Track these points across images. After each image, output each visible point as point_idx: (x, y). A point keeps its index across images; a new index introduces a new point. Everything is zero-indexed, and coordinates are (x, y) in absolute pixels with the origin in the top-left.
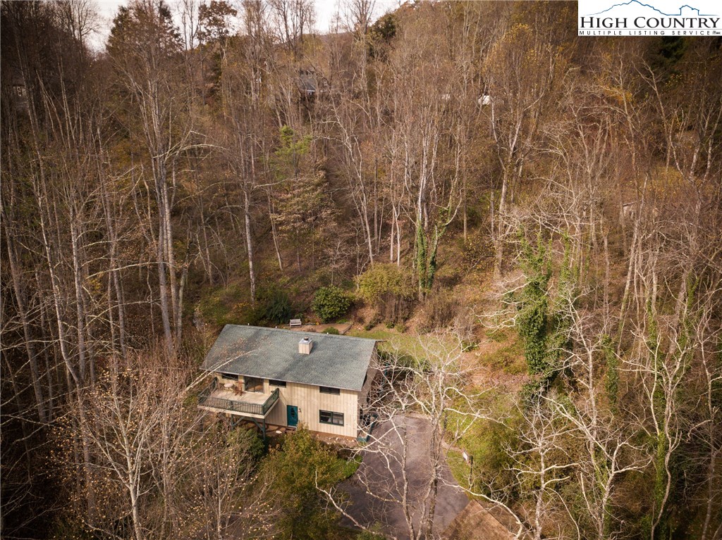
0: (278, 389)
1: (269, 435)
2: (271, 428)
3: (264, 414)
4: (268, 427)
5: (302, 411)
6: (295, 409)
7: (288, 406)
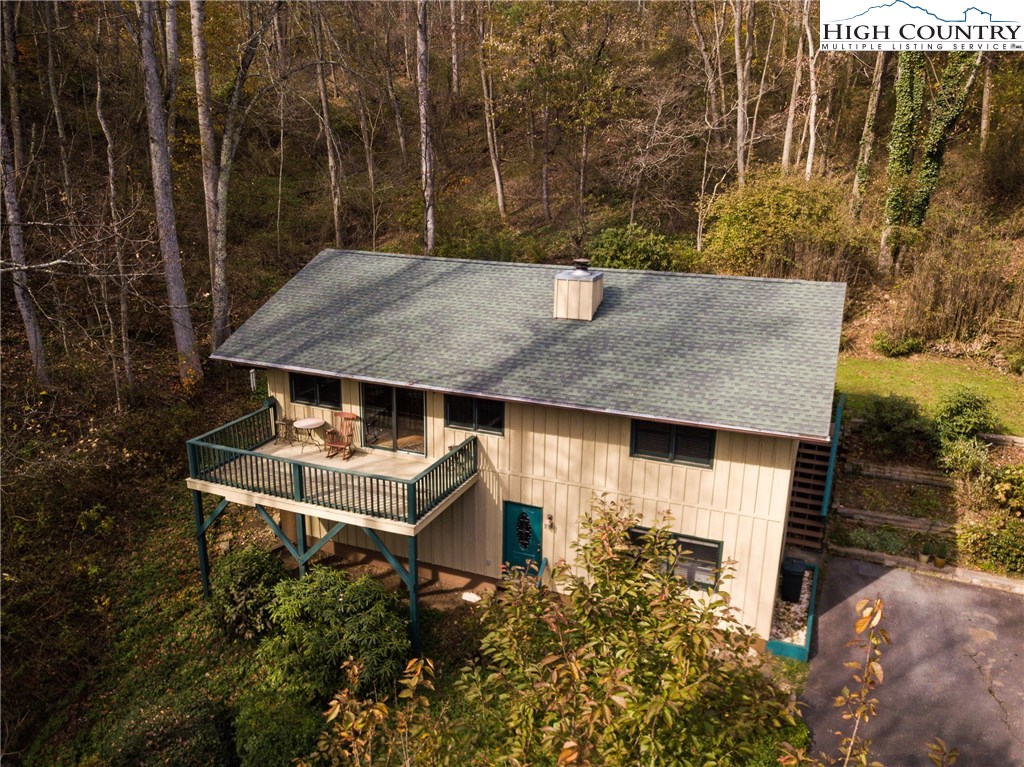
0: (475, 440)
1: (439, 605)
2: (448, 580)
3: (414, 518)
4: (435, 579)
5: (559, 528)
6: (530, 516)
7: (507, 504)
